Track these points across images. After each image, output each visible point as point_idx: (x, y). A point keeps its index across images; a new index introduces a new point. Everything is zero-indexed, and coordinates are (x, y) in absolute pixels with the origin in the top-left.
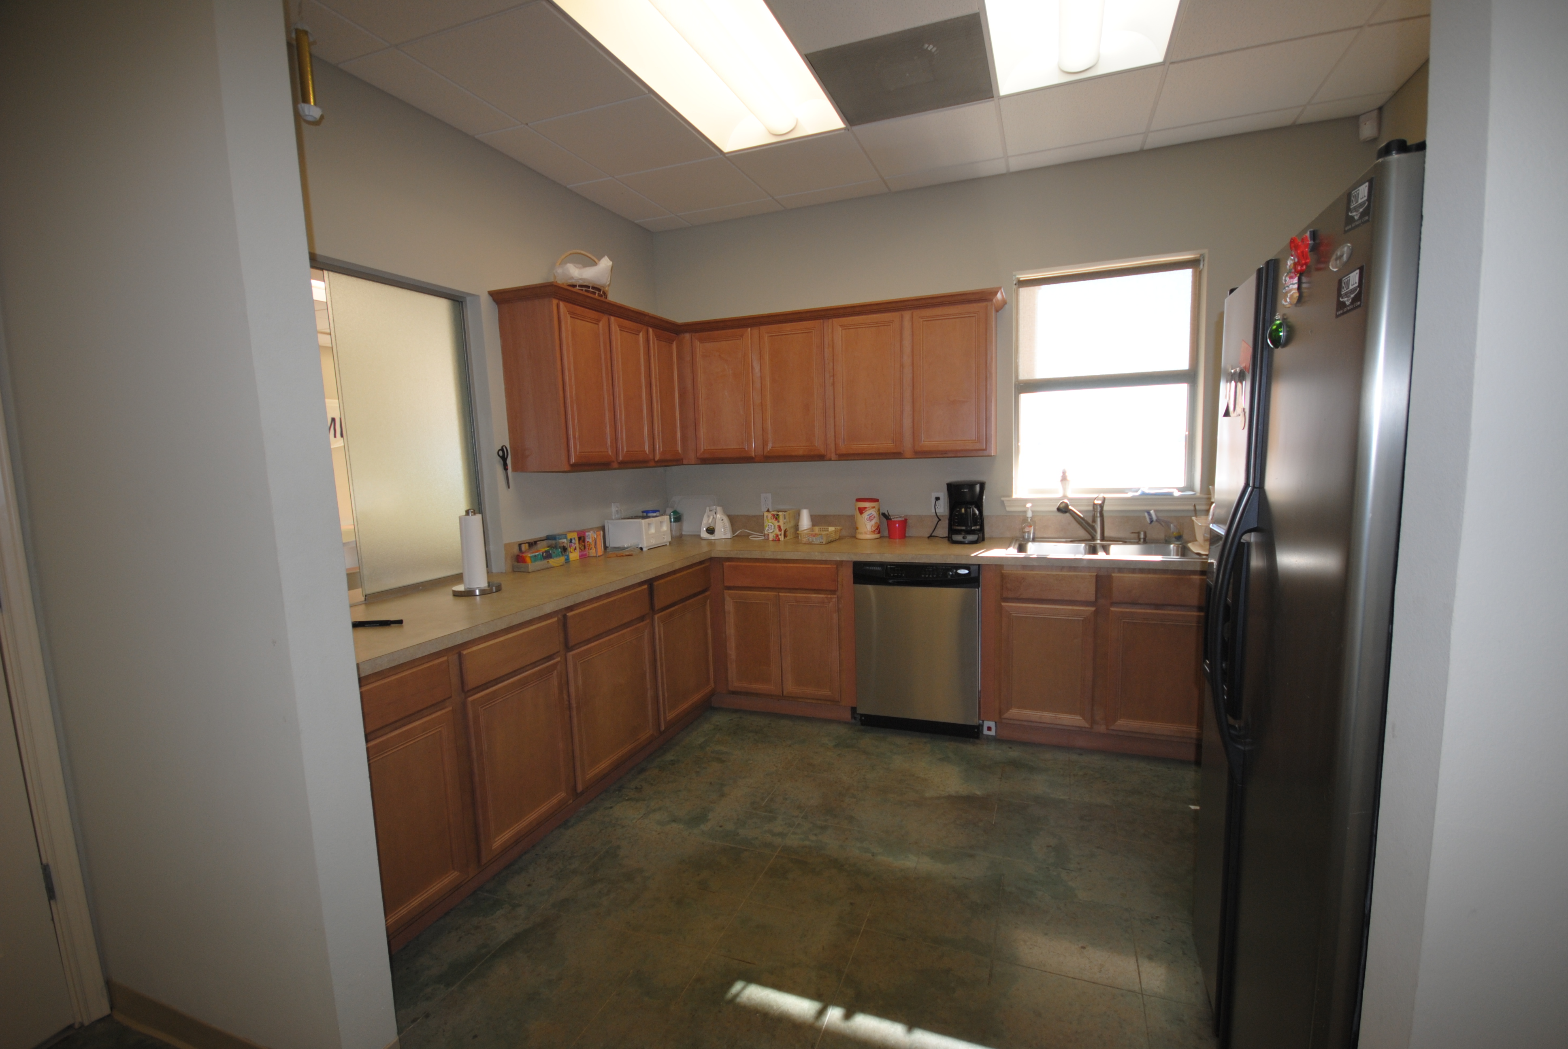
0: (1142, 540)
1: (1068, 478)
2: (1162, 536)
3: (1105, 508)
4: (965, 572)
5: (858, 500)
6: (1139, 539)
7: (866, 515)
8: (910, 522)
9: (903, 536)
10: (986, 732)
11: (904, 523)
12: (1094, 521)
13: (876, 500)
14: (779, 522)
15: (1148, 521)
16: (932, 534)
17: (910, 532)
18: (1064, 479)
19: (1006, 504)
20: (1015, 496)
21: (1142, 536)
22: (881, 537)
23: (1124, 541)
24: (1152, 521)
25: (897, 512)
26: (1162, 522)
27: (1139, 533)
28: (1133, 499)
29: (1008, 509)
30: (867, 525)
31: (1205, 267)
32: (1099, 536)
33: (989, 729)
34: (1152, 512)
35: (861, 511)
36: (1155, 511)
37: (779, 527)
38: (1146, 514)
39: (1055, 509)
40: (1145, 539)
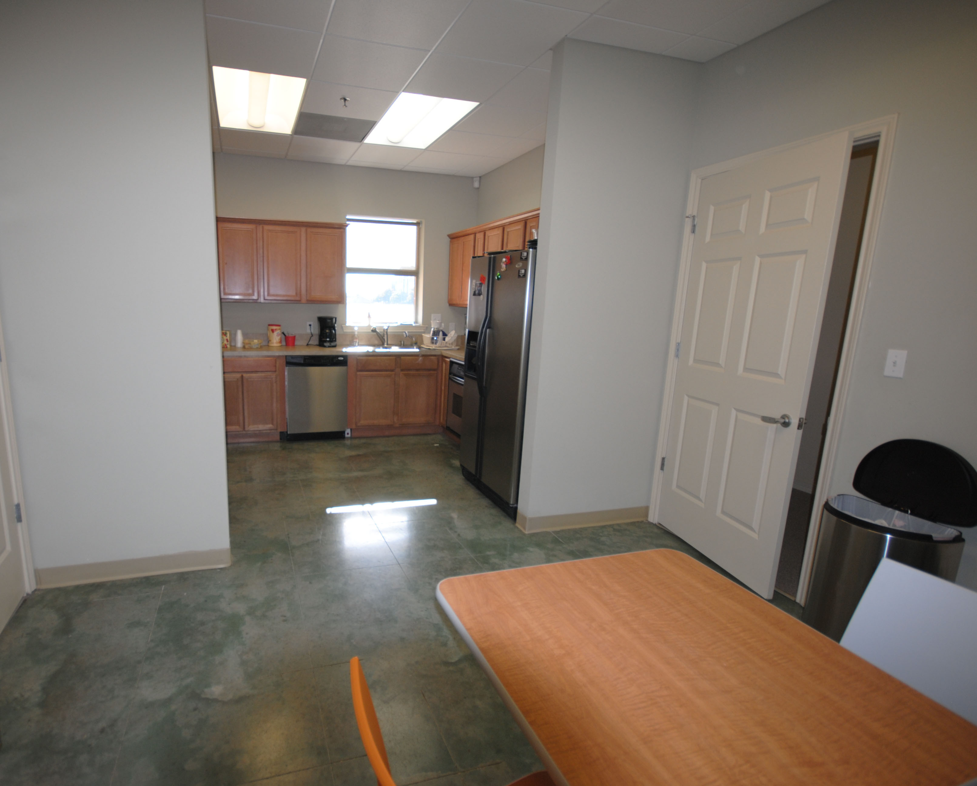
0: (402, 345)
1: (371, 316)
2: (409, 343)
3: (389, 331)
4: (342, 359)
5: (269, 325)
6: (401, 344)
7: (275, 333)
8: (296, 337)
9: (293, 345)
10: (346, 436)
11: (294, 338)
12: (384, 336)
13: (279, 326)
14: (226, 337)
15: (405, 336)
16: (308, 343)
17: (297, 343)
18: (369, 316)
19: (344, 328)
20: (347, 324)
21: (402, 343)
22: (281, 346)
23: (396, 345)
24: (406, 336)
25: (290, 332)
26: (410, 337)
27: (401, 342)
28: (398, 327)
29: (345, 331)
30: (276, 339)
31: (423, 227)
32: (386, 343)
33: (348, 434)
34: (406, 332)
35: (273, 331)
36: (408, 332)
37: (227, 340)
38: (404, 333)
39: (370, 331)
40: (403, 344)
